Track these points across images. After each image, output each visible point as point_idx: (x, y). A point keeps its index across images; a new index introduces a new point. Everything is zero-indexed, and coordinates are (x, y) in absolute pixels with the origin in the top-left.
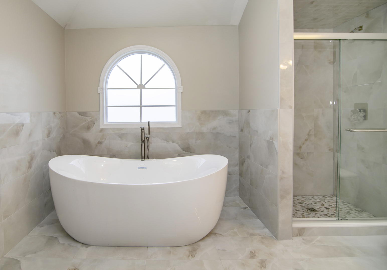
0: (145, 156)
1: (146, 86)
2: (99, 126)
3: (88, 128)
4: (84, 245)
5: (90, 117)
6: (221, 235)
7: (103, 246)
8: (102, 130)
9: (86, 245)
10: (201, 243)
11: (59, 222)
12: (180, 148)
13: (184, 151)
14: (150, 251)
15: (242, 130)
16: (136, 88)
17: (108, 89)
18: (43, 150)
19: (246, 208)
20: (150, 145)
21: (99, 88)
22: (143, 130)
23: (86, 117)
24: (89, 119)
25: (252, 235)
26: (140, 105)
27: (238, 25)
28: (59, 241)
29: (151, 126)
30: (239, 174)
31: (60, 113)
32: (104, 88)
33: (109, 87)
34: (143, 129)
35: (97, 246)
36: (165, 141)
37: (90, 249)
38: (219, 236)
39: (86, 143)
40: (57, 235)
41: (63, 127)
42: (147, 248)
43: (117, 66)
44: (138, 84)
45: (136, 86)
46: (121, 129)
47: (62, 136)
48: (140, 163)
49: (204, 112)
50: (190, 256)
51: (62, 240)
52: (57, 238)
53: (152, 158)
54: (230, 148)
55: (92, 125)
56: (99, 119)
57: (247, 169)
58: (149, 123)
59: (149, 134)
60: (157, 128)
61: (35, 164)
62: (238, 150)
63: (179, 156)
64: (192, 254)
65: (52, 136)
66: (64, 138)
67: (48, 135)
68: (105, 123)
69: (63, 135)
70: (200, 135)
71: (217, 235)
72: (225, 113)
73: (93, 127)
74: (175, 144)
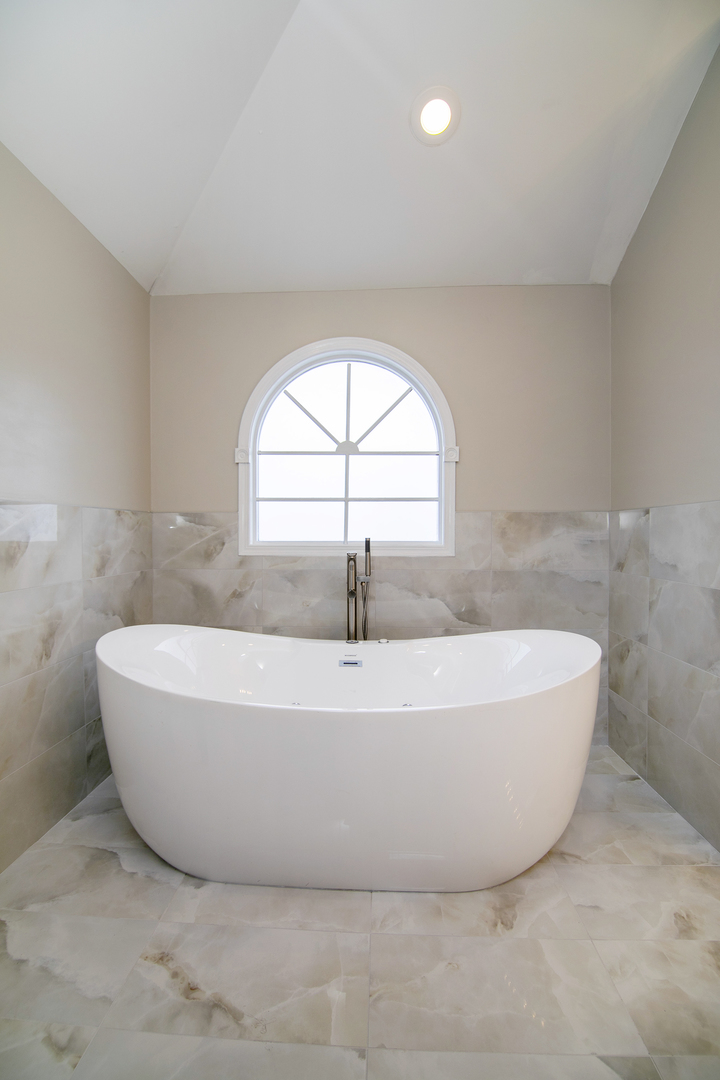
0: (357, 632)
1: (362, 447)
2: (237, 549)
3: (208, 556)
4: (191, 879)
5: (214, 528)
6: (578, 857)
7: (243, 884)
8: (244, 561)
9: (196, 878)
10: (527, 884)
11: (122, 806)
12: (450, 612)
13: (460, 619)
14: (380, 904)
15: (620, 566)
16: (334, 450)
17: (260, 453)
18: (85, 609)
19: (635, 778)
20: (371, 604)
21: (237, 450)
22: (352, 563)
23: (202, 527)
24: (209, 532)
25: (668, 860)
26: (343, 496)
27: (609, 283)
28: (120, 865)
29: (373, 553)
30: (609, 683)
31: (134, 513)
32: (251, 450)
33: (262, 447)
34: (352, 559)
35: (226, 883)
36: (410, 594)
37: (207, 891)
38: (575, 862)
39: (200, 593)
40: (118, 844)
41: (142, 553)
42: (369, 893)
43: (286, 392)
44: (341, 441)
45: (333, 447)
46: (295, 559)
47: (138, 574)
48: (343, 649)
49: (516, 517)
50: (500, 925)
51: (130, 862)
52: (115, 854)
53: (377, 638)
54: (584, 613)
55: (219, 547)
56: (237, 531)
57: (637, 672)
58: (368, 543)
59: (368, 573)
60: (390, 558)
61: (61, 647)
62: (606, 619)
63: (448, 632)
64: (504, 916)
65: (110, 573)
66: (143, 580)
67: (101, 570)
68: (251, 543)
69: (142, 572)
70: (505, 577)
71: (567, 857)
72: (574, 520)
73: (218, 554)
74: (436, 601)
